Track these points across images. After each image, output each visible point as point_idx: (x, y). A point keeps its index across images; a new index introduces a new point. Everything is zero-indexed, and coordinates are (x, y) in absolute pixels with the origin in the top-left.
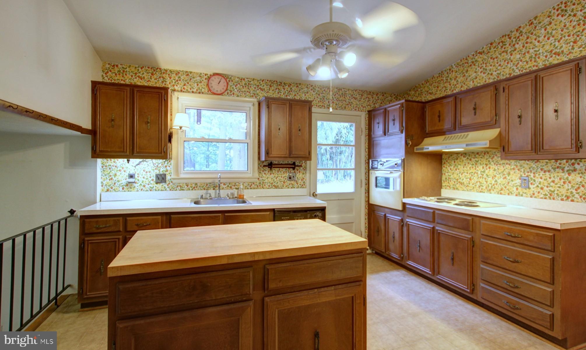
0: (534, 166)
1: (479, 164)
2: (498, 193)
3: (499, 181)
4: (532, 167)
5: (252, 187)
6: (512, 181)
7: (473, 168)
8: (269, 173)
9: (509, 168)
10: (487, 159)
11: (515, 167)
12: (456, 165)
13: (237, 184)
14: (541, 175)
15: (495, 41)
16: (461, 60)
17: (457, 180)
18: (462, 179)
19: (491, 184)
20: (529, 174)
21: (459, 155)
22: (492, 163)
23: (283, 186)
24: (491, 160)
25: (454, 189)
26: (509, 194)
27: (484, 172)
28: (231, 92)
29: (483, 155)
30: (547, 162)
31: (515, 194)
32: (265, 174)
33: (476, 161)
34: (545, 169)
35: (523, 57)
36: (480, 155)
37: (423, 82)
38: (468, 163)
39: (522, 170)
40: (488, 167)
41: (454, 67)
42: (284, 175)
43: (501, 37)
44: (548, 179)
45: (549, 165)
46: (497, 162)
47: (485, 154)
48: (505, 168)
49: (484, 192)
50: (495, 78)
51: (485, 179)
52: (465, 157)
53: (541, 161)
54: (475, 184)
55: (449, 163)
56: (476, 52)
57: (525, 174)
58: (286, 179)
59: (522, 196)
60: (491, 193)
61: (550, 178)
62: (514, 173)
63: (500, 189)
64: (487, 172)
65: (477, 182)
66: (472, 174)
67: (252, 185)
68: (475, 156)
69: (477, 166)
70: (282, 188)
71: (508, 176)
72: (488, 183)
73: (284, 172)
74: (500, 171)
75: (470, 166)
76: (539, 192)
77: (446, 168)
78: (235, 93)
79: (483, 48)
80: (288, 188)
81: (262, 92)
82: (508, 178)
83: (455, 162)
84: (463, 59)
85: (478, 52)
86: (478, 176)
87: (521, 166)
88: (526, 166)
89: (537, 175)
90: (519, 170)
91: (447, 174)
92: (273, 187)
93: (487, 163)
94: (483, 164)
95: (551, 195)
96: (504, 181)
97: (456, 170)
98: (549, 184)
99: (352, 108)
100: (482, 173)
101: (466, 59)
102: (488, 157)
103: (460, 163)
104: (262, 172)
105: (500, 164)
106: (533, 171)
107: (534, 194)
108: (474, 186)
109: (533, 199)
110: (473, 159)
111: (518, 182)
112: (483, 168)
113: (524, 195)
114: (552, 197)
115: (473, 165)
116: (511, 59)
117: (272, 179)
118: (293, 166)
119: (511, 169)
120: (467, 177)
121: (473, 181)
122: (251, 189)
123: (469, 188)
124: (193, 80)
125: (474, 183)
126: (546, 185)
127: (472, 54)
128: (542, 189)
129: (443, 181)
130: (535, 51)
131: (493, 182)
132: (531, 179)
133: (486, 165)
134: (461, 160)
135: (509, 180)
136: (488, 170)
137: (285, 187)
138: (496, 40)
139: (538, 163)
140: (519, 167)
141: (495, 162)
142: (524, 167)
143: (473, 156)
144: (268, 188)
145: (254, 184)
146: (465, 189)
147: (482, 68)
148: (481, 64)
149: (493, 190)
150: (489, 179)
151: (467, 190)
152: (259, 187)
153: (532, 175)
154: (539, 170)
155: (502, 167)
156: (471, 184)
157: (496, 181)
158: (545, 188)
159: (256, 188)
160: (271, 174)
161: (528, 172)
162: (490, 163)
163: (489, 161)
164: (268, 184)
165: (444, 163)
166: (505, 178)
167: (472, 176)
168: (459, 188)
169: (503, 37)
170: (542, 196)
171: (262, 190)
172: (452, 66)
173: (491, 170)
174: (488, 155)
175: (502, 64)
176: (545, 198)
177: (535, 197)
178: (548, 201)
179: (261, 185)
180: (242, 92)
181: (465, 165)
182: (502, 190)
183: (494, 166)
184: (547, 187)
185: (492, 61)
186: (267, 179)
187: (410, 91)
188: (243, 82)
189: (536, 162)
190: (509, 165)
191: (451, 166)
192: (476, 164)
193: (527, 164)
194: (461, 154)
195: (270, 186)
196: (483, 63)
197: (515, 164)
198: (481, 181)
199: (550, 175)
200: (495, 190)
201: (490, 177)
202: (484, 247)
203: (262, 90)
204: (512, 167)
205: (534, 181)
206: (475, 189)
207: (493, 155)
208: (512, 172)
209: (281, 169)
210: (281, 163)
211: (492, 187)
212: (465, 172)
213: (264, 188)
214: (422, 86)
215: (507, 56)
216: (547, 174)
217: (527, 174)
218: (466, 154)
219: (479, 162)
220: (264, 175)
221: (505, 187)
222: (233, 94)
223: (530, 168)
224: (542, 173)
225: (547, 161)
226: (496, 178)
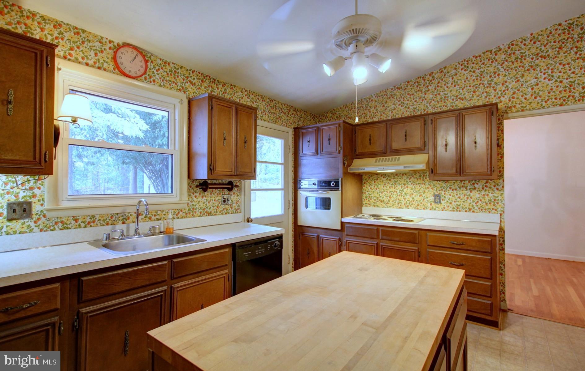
0: (444, 185)
1: (398, 184)
2: (415, 209)
3: (416, 198)
4: (442, 186)
5: (179, 215)
6: (427, 198)
7: (392, 187)
8: (201, 196)
9: (424, 187)
10: (405, 180)
11: (429, 186)
12: (376, 185)
13: (159, 212)
14: (450, 193)
15: (411, 80)
16: (380, 92)
17: (378, 198)
18: (382, 197)
19: (409, 201)
20: (441, 192)
21: (380, 176)
22: (410, 183)
23: (217, 212)
24: (408, 180)
25: (375, 206)
26: (424, 209)
27: (403, 190)
28: (150, 77)
29: (402, 176)
30: (454, 183)
31: (429, 209)
32: (196, 197)
33: (395, 181)
34: (453, 188)
35: (435, 98)
36: (398, 176)
37: (342, 106)
38: (388, 183)
39: (435, 189)
40: (406, 187)
41: (374, 97)
42: (218, 198)
43: (416, 78)
44: (456, 196)
45: (456, 184)
46: (413, 182)
47: (403, 175)
48: (421, 187)
49: (403, 208)
50: (411, 112)
51: (404, 197)
52: (385, 178)
53: (450, 181)
54: (394, 202)
55: (369, 183)
56: (395, 86)
57: (437, 192)
58: (219, 203)
59: (435, 210)
60: (409, 209)
61: (457, 195)
62: (429, 191)
63: (417, 205)
64: (405, 190)
65: (396, 200)
66: (392, 192)
67: (179, 213)
68: (394, 177)
69: (396, 186)
70: (215, 215)
71: (424, 194)
72: (406, 200)
73: (217, 194)
74: (416, 190)
75: (390, 185)
76: (448, 206)
77: (367, 187)
78: (156, 80)
79: (401, 84)
80: (222, 214)
81: (192, 87)
82: (424, 195)
83: (375, 182)
84: (383, 91)
85: (396, 87)
86: (397, 194)
87: (434, 185)
88: (438, 185)
89: (447, 193)
90: (432, 189)
91: (367, 193)
92: (206, 214)
93: (405, 183)
94: (402, 183)
95: (457, 208)
96: (420, 198)
97: (376, 189)
98: (456, 199)
99: (282, 123)
100: (401, 192)
101: (385, 92)
102: (406, 178)
103: (380, 183)
104: (192, 194)
105: (416, 184)
106: (444, 190)
107: (444, 208)
108: (393, 203)
109: (444, 212)
110: (392, 180)
111: (432, 198)
112: (402, 187)
113: (437, 209)
114: (458, 210)
115: (392, 184)
116: (425, 97)
117: (204, 203)
118: (230, 187)
119: (426, 188)
120: (387, 195)
121: (392, 199)
122: (178, 218)
123: (389, 205)
124: (87, 45)
125: (393, 200)
126: (454, 200)
127: (391, 88)
128: (451, 203)
129: (363, 200)
130: (445, 94)
131: (411, 199)
132: (442, 195)
133: (405, 184)
134: (381, 181)
135: (424, 197)
136: (406, 189)
137: (218, 212)
138: (413, 80)
139: (448, 183)
140: (432, 186)
141: (412, 182)
142: (436, 186)
143: (392, 177)
144: (200, 216)
145: (181, 211)
146: (385, 206)
147: (400, 101)
148: (399, 98)
149: (411, 206)
150: (407, 196)
151: (387, 207)
152: (188, 215)
153: (443, 192)
154: (448, 188)
155: (418, 186)
156: (391, 202)
157: (413, 198)
158: (453, 203)
159: (185, 217)
160: (202, 197)
161: (440, 191)
162: (408, 183)
163: (407, 181)
164: (200, 211)
165: (365, 183)
166: (421, 195)
167: (392, 194)
168: (380, 206)
169: (418, 78)
170: (451, 209)
171: (193, 219)
172: (371, 95)
173: (409, 190)
174: (406, 176)
175: (417, 101)
176: (453, 211)
177: (446, 210)
178: (455, 213)
179: (190, 212)
180: (166, 81)
181: (385, 185)
182: (418, 205)
183: (411, 186)
184: (455, 202)
185: (409, 96)
186: (198, 203)
187: (327, 113)
188: (168, 68)
189: (446, 183)
190: (424, 184)
191: (371, 185)
192: (395, 184)
193: (439, 184)
194: (380, 175)
195: (202, 214)
196: (401, 97)
197: (429, 183)
198: (400, 199)
199: (457, 192)
200: (412, 206)
201: (408, 195)
202: (431, 256)
203: (192, 85)
204: (427, 187)
205: (445, 197)
206: (394, 206)
207: (410, 177)
208: (427, 191)
209: (214, 190)
210: (214, 183)
211: (409, 203)
212: (385, 191)
213: (194, 216)
214: (340, 110)
215: (422, 94)
216: (455, 191)
217: (439, 192)
218: (385, 175)
219: (398, 182)
220: (195, 199)
221: (421, 203)
222: (154, 81)
223: (441, 187)
224: (451, 191)
225: (454, 181)
226: (413, 196)
